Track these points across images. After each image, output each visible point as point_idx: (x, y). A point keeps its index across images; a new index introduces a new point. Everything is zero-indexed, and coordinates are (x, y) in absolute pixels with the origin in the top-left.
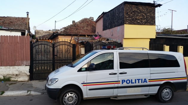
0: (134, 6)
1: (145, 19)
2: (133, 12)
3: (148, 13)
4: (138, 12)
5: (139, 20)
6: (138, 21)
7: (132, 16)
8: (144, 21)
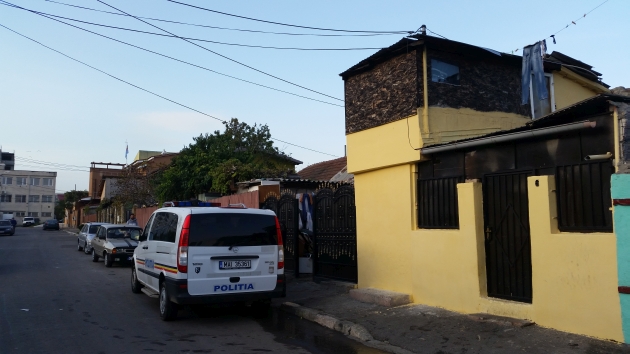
0: (363, 76)
1: (387, 103)
2: (362, 92)
3: (394, 82)
4: (372, 89)
5: (373, 111)
6: (373, 116)
7: (360, 107)
8: (385, 111)
